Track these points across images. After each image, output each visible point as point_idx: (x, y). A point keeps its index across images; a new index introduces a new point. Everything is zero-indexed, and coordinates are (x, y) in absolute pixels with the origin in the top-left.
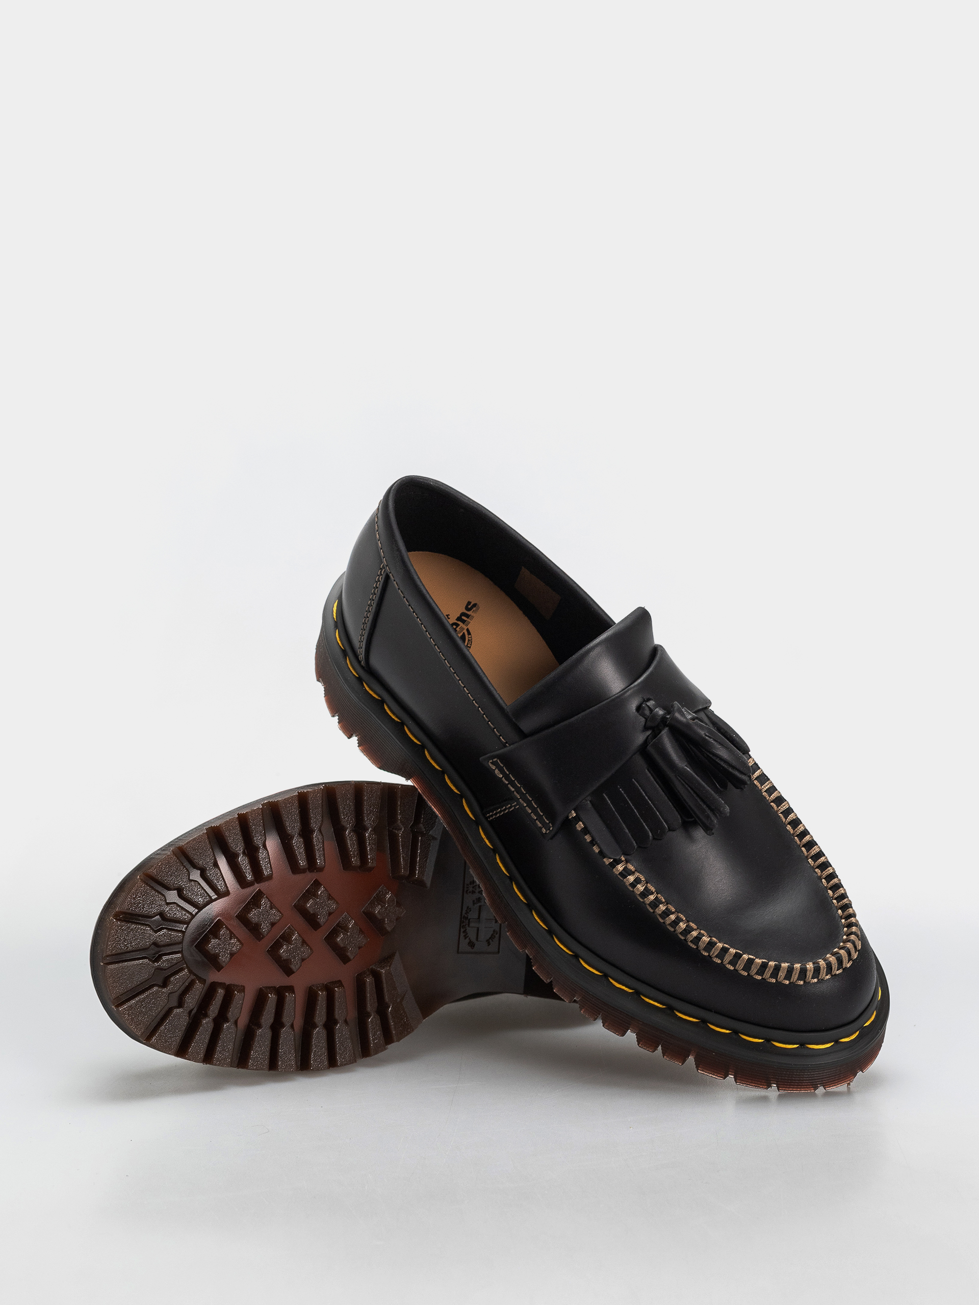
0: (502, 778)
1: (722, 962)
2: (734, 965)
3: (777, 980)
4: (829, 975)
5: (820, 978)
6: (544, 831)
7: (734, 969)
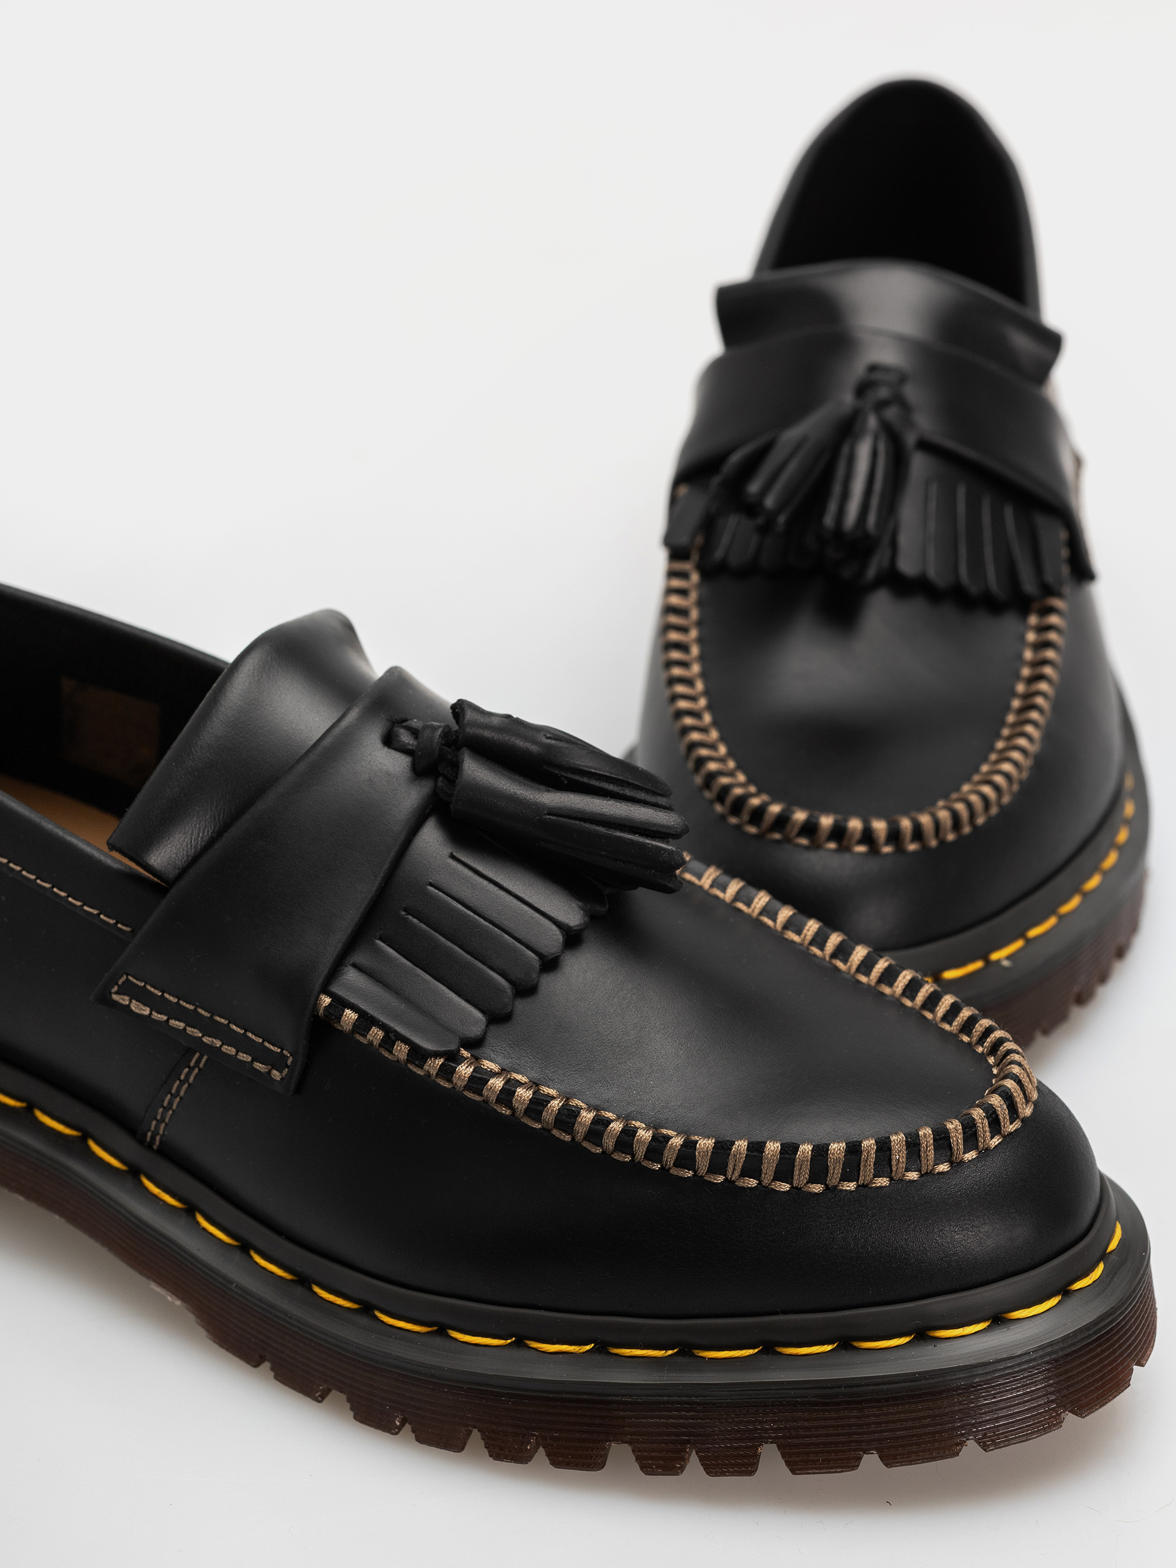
0: (151, 1014)
1: (760, 1183)
2: (788, 1178)
3: (891, 1179)
4: (997, 1137)
5: (981, 1145)
6: (276, 1075)
7: (792, 1187)
